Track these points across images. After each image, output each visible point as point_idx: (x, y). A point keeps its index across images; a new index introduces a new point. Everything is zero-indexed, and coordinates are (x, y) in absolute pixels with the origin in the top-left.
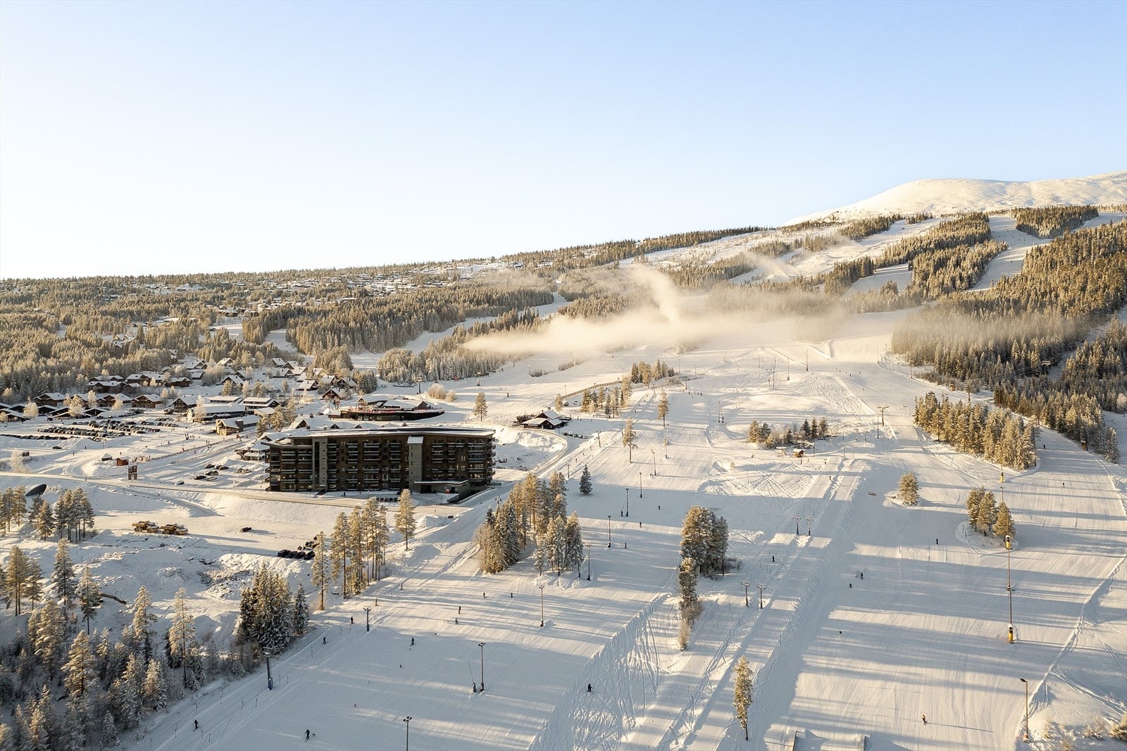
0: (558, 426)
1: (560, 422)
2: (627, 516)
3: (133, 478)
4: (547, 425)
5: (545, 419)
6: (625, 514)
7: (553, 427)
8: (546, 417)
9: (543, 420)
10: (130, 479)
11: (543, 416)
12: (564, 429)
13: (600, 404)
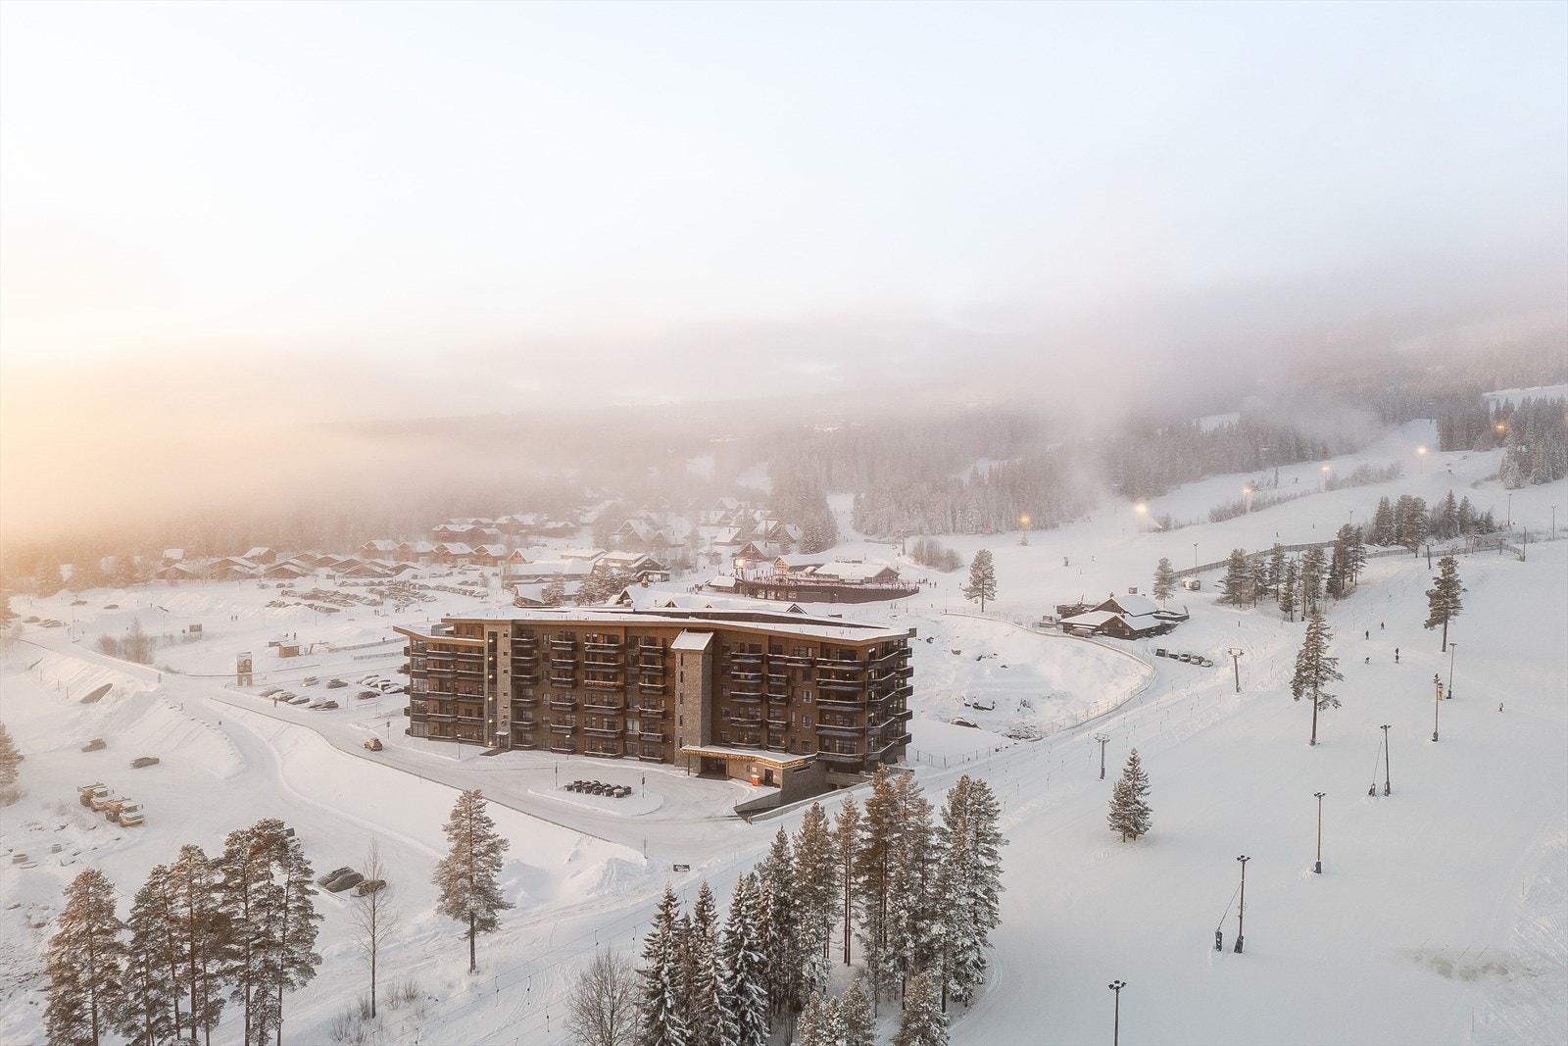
0: (1148, 633)
1: (1157, 623)
2: (1238, 948)
3: (245, 683)
4: (1116, 630)
5: (1110, 615)
6: (1229, 941)
7: (1134, 635)
8: (1119, 610)
9: (1109, 615)
10: (240, 684)
11: (1111, 606)
12: (1159, 642)
13: (1273, 587)
